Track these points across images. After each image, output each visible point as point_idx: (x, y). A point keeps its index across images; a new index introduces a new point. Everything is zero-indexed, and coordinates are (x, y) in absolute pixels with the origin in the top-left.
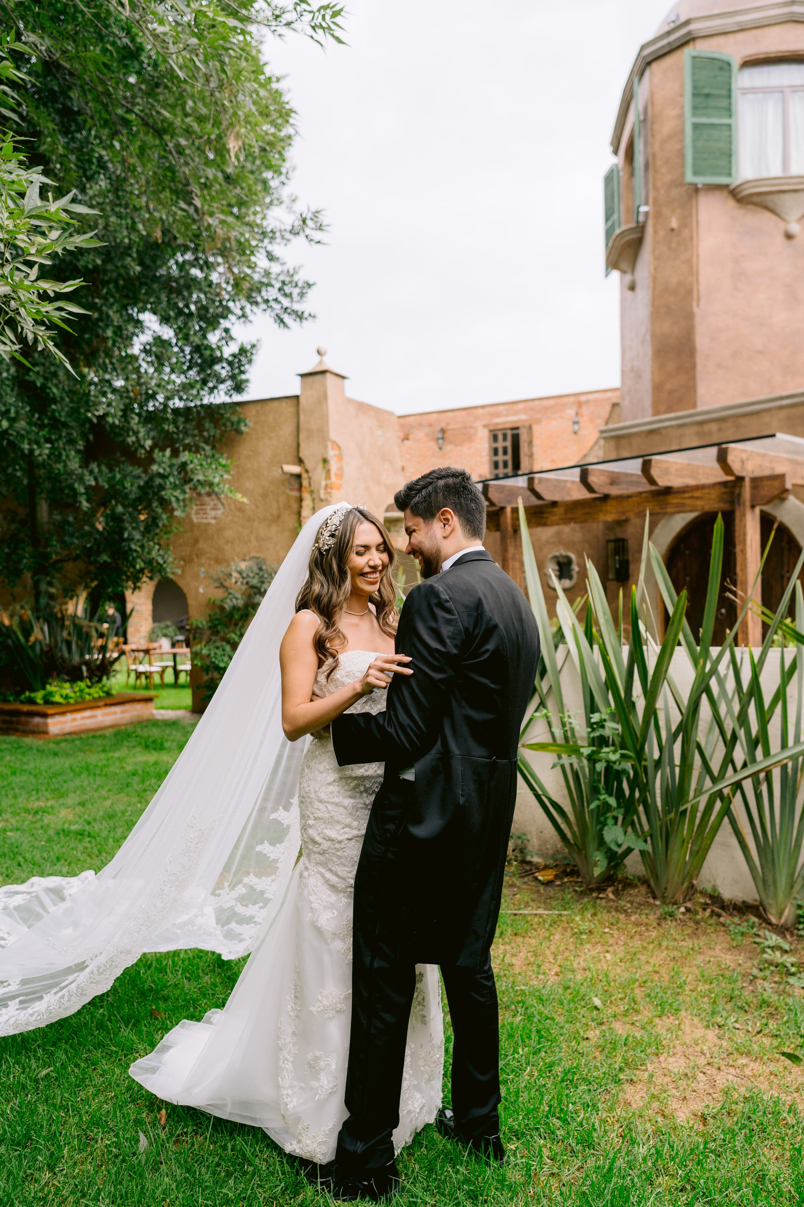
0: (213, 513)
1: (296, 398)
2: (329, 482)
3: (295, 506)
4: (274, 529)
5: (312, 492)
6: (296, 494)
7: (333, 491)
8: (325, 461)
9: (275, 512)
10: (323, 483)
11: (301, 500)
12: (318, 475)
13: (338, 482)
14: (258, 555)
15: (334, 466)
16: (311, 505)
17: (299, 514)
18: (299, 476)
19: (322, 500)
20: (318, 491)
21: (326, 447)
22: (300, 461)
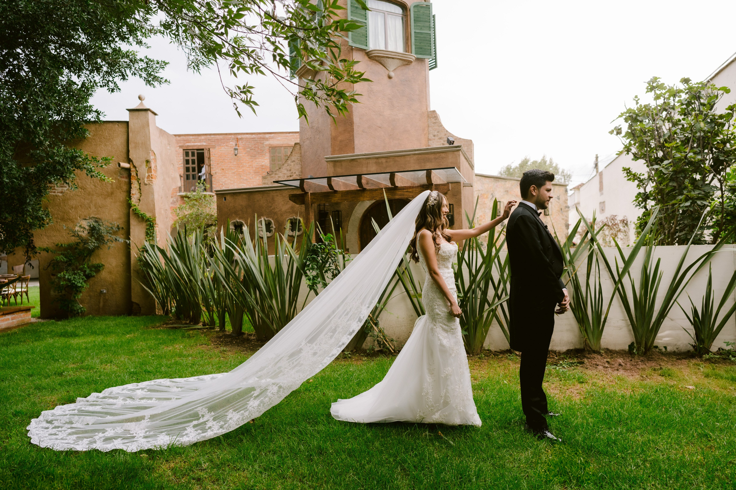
0: (60, 189)
1: (127, 123)
2: (150, 174)
3: (125, 187)
4: (109, 200)
5: (138, 180)
6: (127, 180)
7: (153, 180)
8: (148, 162)
9: (109, 190)
10: (147, 175)
11: (130, 184)
12: (143, 170)
13: (155, 174)
14: (96, 217)
15: (153, 165)
16: (138, 187)
17: (129, 192)
18: (128, 170)
19: (146, 185)
20: (143, 179)
21: (148, 154)
22: (129, 161)
